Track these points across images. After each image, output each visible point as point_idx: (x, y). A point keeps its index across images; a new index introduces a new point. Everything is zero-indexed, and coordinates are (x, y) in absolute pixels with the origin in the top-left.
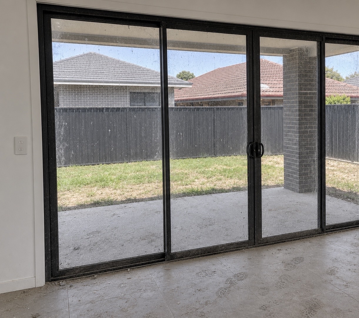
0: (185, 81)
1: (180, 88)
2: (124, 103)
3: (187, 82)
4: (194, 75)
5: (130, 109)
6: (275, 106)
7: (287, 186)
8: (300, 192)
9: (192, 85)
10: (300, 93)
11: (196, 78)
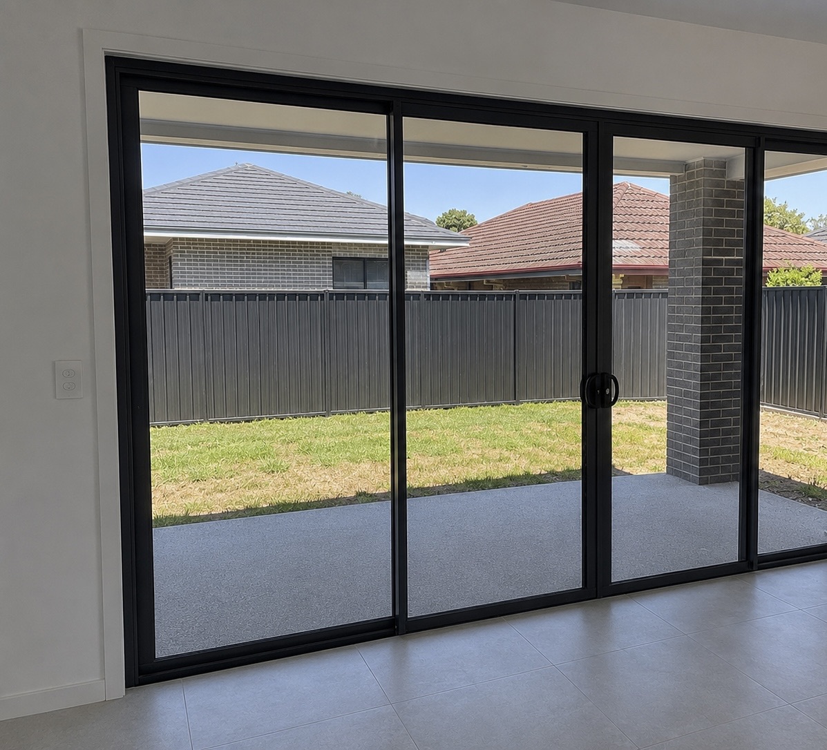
0: (453, 232)
1: (443, 249)
2: (320, 281)
3: (459, 234)
4: (475, 219)
5: (331, 295)
6: (654, 290)
7: (673, 468)
8: (703, 482)
9: (470, 242)
10: (705, 262)
11: (479, 226)
